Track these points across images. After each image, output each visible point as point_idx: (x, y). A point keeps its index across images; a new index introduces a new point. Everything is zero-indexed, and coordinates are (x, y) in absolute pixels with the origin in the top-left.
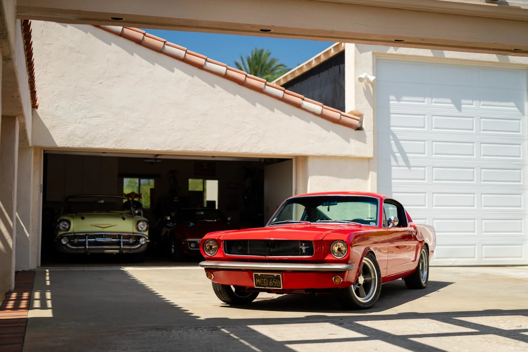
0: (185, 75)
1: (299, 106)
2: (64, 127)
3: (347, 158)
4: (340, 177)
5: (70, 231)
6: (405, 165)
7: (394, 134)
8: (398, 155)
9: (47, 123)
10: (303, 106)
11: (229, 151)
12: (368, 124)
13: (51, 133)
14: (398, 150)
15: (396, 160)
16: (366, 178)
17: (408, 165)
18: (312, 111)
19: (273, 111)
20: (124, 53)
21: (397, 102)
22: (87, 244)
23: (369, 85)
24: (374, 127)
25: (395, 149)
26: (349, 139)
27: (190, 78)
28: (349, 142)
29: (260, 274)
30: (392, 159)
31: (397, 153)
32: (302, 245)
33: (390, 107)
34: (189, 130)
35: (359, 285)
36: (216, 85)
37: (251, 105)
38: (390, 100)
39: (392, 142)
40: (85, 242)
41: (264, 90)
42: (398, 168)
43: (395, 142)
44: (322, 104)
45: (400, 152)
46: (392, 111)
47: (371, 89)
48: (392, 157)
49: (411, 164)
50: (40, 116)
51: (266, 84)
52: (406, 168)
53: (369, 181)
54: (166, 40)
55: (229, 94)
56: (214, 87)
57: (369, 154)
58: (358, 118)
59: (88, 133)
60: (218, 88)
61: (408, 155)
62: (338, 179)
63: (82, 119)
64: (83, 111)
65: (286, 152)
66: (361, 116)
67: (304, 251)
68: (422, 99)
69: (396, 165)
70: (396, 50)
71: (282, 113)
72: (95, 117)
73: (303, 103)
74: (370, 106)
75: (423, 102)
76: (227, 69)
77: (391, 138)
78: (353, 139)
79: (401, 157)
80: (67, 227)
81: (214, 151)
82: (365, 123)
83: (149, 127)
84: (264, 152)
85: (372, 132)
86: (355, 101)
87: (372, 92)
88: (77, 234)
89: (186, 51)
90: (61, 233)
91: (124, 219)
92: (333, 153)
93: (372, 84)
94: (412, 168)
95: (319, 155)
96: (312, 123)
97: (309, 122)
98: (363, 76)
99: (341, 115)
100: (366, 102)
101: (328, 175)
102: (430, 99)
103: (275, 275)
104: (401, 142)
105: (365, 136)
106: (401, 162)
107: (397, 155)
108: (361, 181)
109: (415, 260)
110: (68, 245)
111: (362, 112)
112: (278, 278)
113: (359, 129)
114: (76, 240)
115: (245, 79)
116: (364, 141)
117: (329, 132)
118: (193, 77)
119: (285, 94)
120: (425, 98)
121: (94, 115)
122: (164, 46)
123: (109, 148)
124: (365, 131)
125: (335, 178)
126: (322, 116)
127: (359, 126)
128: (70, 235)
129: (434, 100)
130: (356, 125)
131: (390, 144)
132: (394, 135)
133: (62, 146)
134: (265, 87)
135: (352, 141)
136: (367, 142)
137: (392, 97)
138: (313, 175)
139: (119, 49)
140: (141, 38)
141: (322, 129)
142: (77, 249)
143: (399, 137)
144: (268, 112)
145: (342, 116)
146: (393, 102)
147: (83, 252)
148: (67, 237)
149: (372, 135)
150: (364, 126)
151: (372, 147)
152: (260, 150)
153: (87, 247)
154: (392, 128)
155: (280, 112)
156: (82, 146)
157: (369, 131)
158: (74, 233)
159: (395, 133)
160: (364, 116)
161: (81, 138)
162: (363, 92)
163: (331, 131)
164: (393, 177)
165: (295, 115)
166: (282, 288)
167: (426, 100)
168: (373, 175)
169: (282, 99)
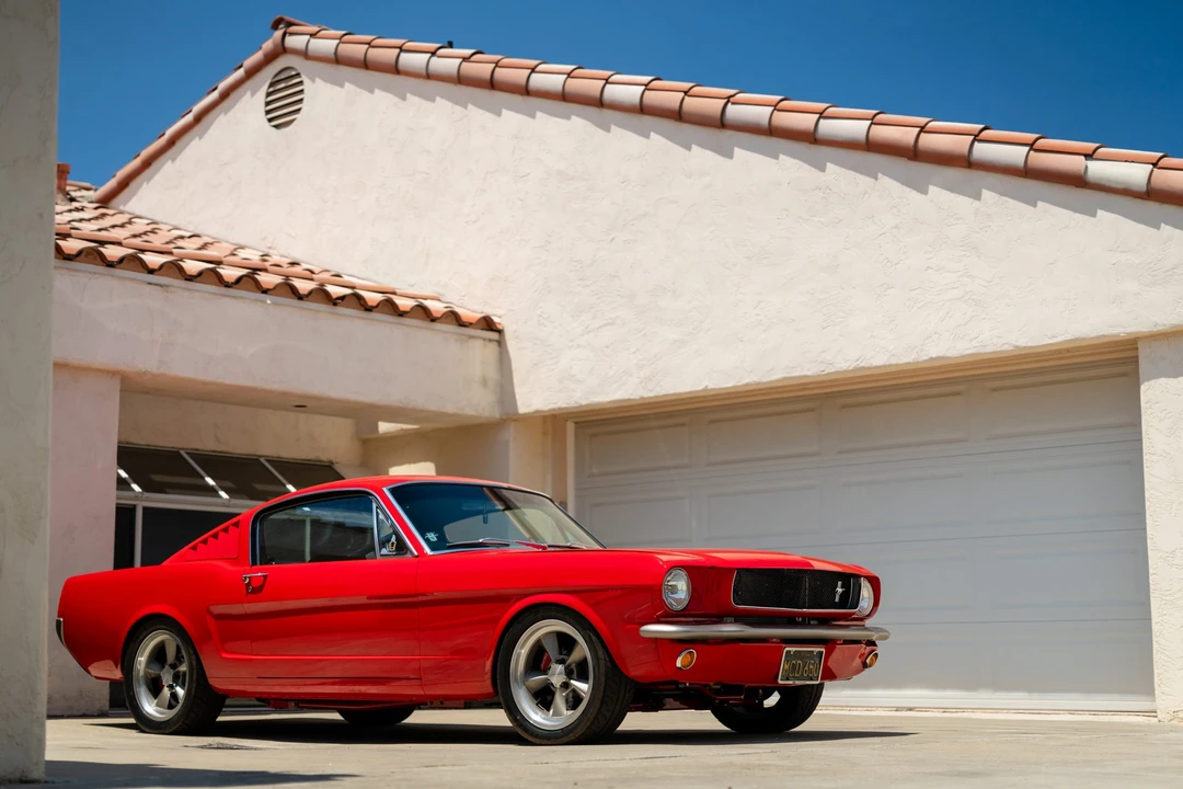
0: (779, 172)
1: (1078, 181)
10: (1089, 178)
34: (793, 320)
41: (971, 158)
44: (1156, 155)
51: (976, 138)
54: (732, 92)
59: (592, 370)
63: (582, 335)
64: (583, 317)
72: (605, 325)
73: (1088, 169)
76: (870, 123)
83: (708, 330)
89: (776, 106)
115: (918, 138)
119: (1032, 153)
121: (604, 322)
122: (725, 109)
126: (1150, 194)
134: (973, 147)
140: (679, 105)
161: (581, 382)
169: (1028, 172)
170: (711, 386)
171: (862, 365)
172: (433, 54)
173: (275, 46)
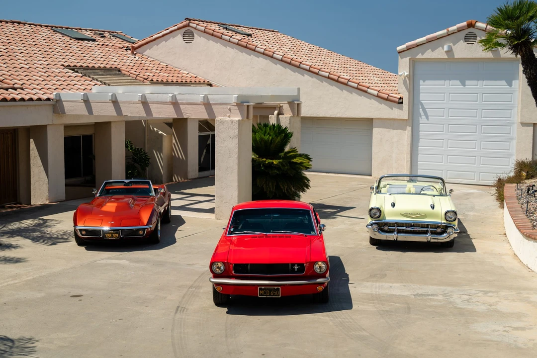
0: (309, 78)
1: (366, 92)
3: (394, 120)
12: (406, 101)
14: (424, 114)
15: (423, 120)
16: (405, 129)
18: (372, 94)
19: (352, 94)
24: (409, 101)
25: (422, 113)
27: (312, 79)
28: (392, 109)
30: (420, 119)
37: (341, 91)
39: (421, 109)
41: (348, 84)
42: (423, 125)
43: (423, 110)
45: (425, 116)
46: (421, 91)
47: (407, 80)
51: (348, 80)
53: (407, 132)
56: (324, 83)
57: (406, 117)
58: (399, 97)
69: (423, 123)
70: (422, 54)
75: (443, 85)
76: (329, 74)
77: (420, 107)
82: (404, 100)
87: (408, 82)
89: (311, 66)
92: (385, 117)
93: (408, 76)
94: (431, 125)
95: (377, 118)
96: (372, 100)
98: (402, 73)
100: (404, 88)
104: (426, 109)
105: (403, 107)
108: (402, 131)
113: (401, 103)
115: (338, 78)
116: (402, 110)
118: (314, 79)
119: (358, 85)
122: (300, 65)
124: (404, 104)
126: (377, 96)
129: (451, 84)
130: (397, 101)
132: (422, 105)
134: (348, 82)
135: (395, 110)
136: (404, 110)
138: (375, 128)
140: (290, 62)
143: (425, 107)
144: (350, 94)
145: (389, 96)
146: (422, 86)
149: (408, 106)
150: (403, 102)
151: (408, 113)
154: (422, 102)
155: (356, 95)
157: (406, 104)
159: (424, 104)
162: (402, 82)
164: (420, 130)
165: (363, 96)
167: (446, 84)
168: (409, 129)
169: (357, 88)
172: (231, 37)
173: (186, 24)
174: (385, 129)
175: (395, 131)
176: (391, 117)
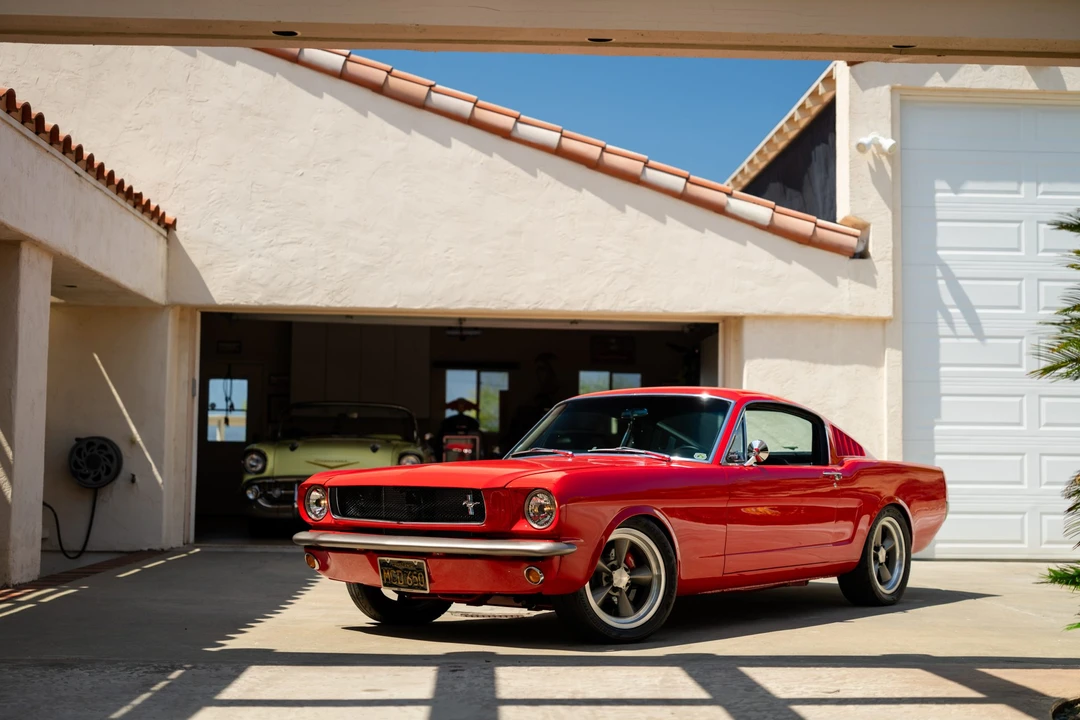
0: (473, 153)
1: (720, 210)
2: (229, 264)
3: (832, 320)
4: (814, 360)
5: (267, 473)
6: (973, 334)
7: (946, 265)
8: (955, 311)
9: (197, 258)
10: (728, 209)
11: (567, 308)
12: (880, 245)
13: (204, 276)
14: (955, 299)
15: (951, 324)
16: (876, 362)
17: (978, 332)
18: (749, 219)
19: (664, 221)
20: (349, 113)
21: (952, 195)
22: (296, 499)
23: (884, 158)
24: (894, 250)
25: (947, 298)
26: (836, 279)
27: (484, 157)
28: (835, 284)
29: (390, 559)
30: (941, 320)
31: (953, 307)
32: (466, 499)
33: (934, 207)
34: (481, 267)
35: (616, 589)
36: (538, 171)
37: (613, 210)
38: (935, 191)
39: (941, 283)
40: (293, 495)
41: (643, 178)
42: (955, 340)
43: (948, 284)
44: (773, 203)
45: (959, 306)
46: (940, 214)
47: (888, 168)
48: (939, 315)
49: (987, 331)
50: (184, 243)
51: (646, 164)
52: (975, 341)
53: (885, 370)
54: (433, 83)
55: (566, 188)
56: (535, 175)
57: (885, 310)
58: (857, 232)
59: (275, 277)
60: (543, 177)
61: (978, 311)
62: (812, 365)
63: (265, 248)
64: (266, 233)
65: (692, 308)
66: (865, 227)
67: (471, 513)
68: (1013, 186)
69: (952, 333)
70: (946, 78)
71: (682, 226)
72: (291, 243)
73: (728, 203)
74: (885, 206)
75: (1017, 192)
76: (562, 136)
77: (939, 273)
78: (845, 277)
79: (961, 316)
80: (260, 466)
81: (535, 309)
82: (874, 244)
83: (399, 262)
84: (644, 310)
85: (890, 262)
86: (851, 196)
87: (890, 175)
88: (280, 480)
89: (475, 103)
90: (248, 477)
91: (374, 450)
92: (800, 309)
93: (891, 155)
94: (989, 341)
95: (768, 313)
96: (749, 244)
97: (745, 244)
98: (865, 140)
99: (816, 225)
100: (874, 196)
101: (789, 357)
102: (1033, 185)
103: (416, 561)
104: (961, 282)
105: (874, 271)
106: (963, 328)
107: (951, 311)
108: (864, 369)
109: (850, 541)
110: (260, 501)
111: (866, 219)
112: (419, 569)
113: (863, 255)
114: (277, 493)
115: (601, 155)
116: (873, 284)
117: (790, 263)
118: (491, 156)
119: (689, 185)
120: (1020, 183)
121: (289, 240)
122: (428, 94)
123: (319, 305)
124: (874, 260)
125: (805, 364)
126: (772, 228)
127: (860, 249)
128: (267, 481)
129: (1042, 188)
130: (852, 248)
131: (936, 287)
132: (944, 267)
133: (226, 302)
134: (644, 170)
135: (844, 282)
136: (878, 284)
137: (940, 184)
138: (752, 358)
139: (339, 105)
140: (382, 81)
141: (773, 257)
142: (278, 510)
143: (957, 272)
144: (653, 223)
145: (817, 229)
146: (943, 195)
147: (289, 515)
148: (258, 485)
149: (891, 269)
150: (871, 250)
151: (891, 294)
152: (633, 305)
153: (296, 506)
154: (940, 253)
155: (678, 224)
156: (265, 303)
157: (882, 260)
158: (273, 478)
159: (947, 262)
160: (872, 227)
161: (262, 285)
162: (868, 175)
163: (794, 263)
164: (942, 360)
165: (711, 229)
166: (428, 592)
167: (1023, 187)
168: (893, 357)
169: (683, 196)
170: (400, 306)
171: (541, 307)
174: (795, 363)
175: (838, 369)
176: (826, 309)
